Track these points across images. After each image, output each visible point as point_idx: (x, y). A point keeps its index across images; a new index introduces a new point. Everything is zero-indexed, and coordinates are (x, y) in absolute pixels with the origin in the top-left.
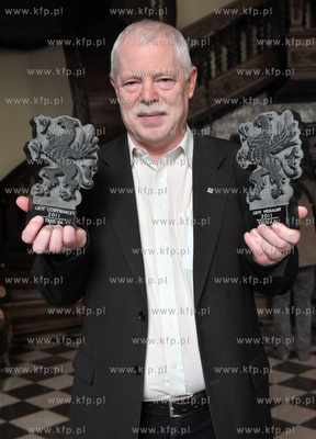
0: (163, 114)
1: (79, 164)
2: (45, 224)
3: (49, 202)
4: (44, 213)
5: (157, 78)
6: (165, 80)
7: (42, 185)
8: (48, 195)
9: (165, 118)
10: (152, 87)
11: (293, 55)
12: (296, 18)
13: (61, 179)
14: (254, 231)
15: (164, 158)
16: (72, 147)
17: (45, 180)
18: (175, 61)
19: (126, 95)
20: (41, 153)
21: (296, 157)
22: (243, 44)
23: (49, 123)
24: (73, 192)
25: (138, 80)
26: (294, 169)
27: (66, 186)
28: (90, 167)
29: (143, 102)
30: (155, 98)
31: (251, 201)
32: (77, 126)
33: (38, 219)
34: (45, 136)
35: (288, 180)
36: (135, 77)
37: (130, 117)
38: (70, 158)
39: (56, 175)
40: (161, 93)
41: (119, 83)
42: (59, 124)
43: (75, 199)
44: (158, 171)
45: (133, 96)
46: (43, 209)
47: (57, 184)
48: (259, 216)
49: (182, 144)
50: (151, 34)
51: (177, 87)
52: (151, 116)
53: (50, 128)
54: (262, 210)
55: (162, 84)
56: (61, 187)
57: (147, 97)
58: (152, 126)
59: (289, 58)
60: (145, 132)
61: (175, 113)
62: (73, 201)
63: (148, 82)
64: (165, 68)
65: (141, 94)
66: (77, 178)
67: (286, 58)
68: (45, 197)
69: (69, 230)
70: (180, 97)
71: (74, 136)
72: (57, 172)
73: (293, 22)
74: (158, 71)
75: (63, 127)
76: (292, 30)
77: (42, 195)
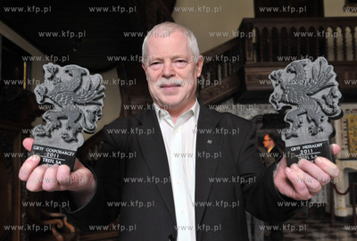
0: (179, 86)
1: (84, 109)
2: (41, 163)
3: (50, 143)
4: (42, 153)
5: (175, 60)
6: (180, 61)
7: (45, 127)
8: (50, 136)
9: (180, 88)
10: (171, 66)
11: (248, 76)
12: (249, 56)
13: (64, 122)
14: (294, 166)
15: (180, 119)
16: (78, 93)
17: (48, 122)
18: (187, 48)
19: (152, 72)
20: (45, 97)
21: (335, 97)
22: (219, 71)
23: (57, 71)
24: (75, 134)
25: (161, 61)
26: (332, 107)
27: (69, 128)
28: (95, 112)
29: (164, 76)
30: (172, 73)
31: (287, 138)
32: (85, 74)
33: (34, 159)
34: (52, 82)
35: (326, 118)
36: (159, 59)
37: (154, 88)
38: (75, 103)
39: (59, 118)
40: (177, 70)
41: (148, 64)
42: (67, 71)
43: (77, 140)
44: (175, 128)
45: (157, 73)
46: (42, 149)
47: (59, 126)
48: (298, 152)
49: (193, 108)
50: (170, 29)
51: (189, 67)
52: (170, 87)
53: (57, 76)
54: (301, 146)
55: (179, 64)
56: (63, 129)
57: (167, 73)
58: (171, 94)
59: (246, 78)
60: (165, 99)
61: (187, 86)
62: (74, 143)
63: (168, 62)
64: (181, 53)
65: (163, 71)
66: (81, 121)
67: (244, 77)
68: (46, 138)
69: (64, 169)
70: (191, 74)
71: (81, 84)
72: (60, 115)
73: (248, 59)
74: (175, 55)
75: (71, 75)
76: (247, 63)
77: (43, 135)
